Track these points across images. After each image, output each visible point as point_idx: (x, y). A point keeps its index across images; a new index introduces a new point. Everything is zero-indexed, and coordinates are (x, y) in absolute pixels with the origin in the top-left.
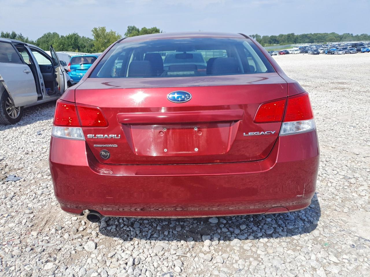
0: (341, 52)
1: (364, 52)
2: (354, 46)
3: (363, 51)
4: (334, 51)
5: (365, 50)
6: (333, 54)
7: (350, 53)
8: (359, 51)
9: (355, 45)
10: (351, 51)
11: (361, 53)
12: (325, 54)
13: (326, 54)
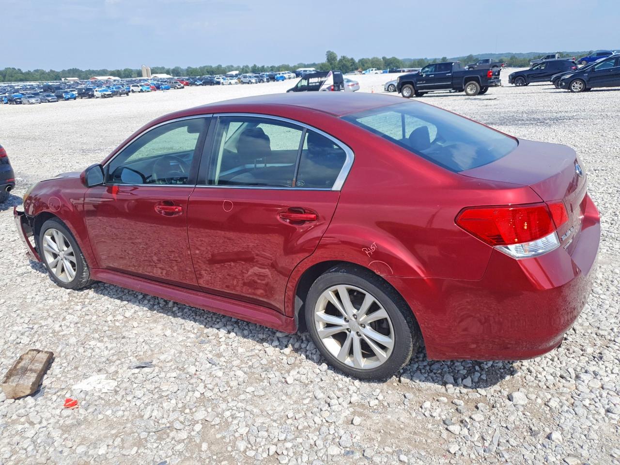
0: (33, 100)
1: (68, 99)
2: (47, 89)
3: (67, 97)
4: (20, 99)
5: (69, 96)
6: (21, 103)
7: (49, 101)
8: (60, 97)
9: (49, 88)
10: (50, 98)
11: (65, 100)
12: (5, 103)
13: (7, 103)
